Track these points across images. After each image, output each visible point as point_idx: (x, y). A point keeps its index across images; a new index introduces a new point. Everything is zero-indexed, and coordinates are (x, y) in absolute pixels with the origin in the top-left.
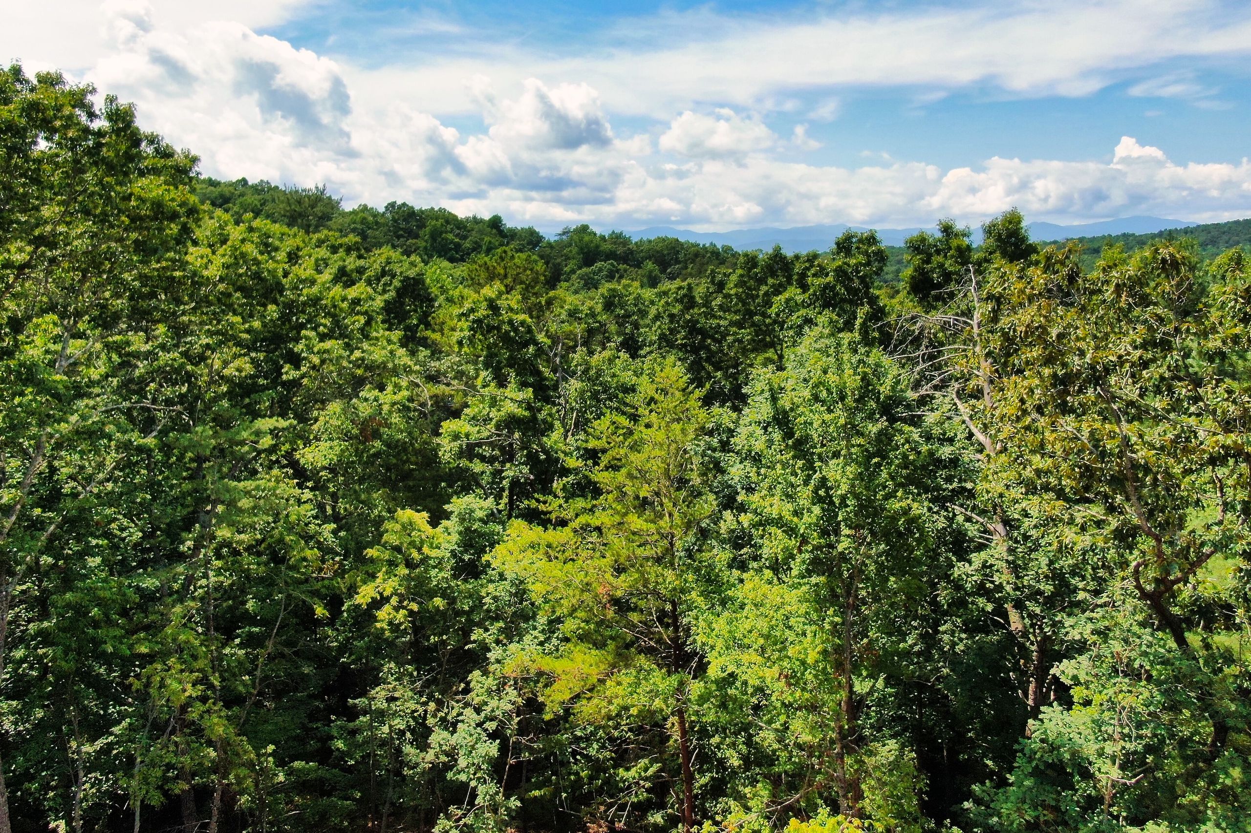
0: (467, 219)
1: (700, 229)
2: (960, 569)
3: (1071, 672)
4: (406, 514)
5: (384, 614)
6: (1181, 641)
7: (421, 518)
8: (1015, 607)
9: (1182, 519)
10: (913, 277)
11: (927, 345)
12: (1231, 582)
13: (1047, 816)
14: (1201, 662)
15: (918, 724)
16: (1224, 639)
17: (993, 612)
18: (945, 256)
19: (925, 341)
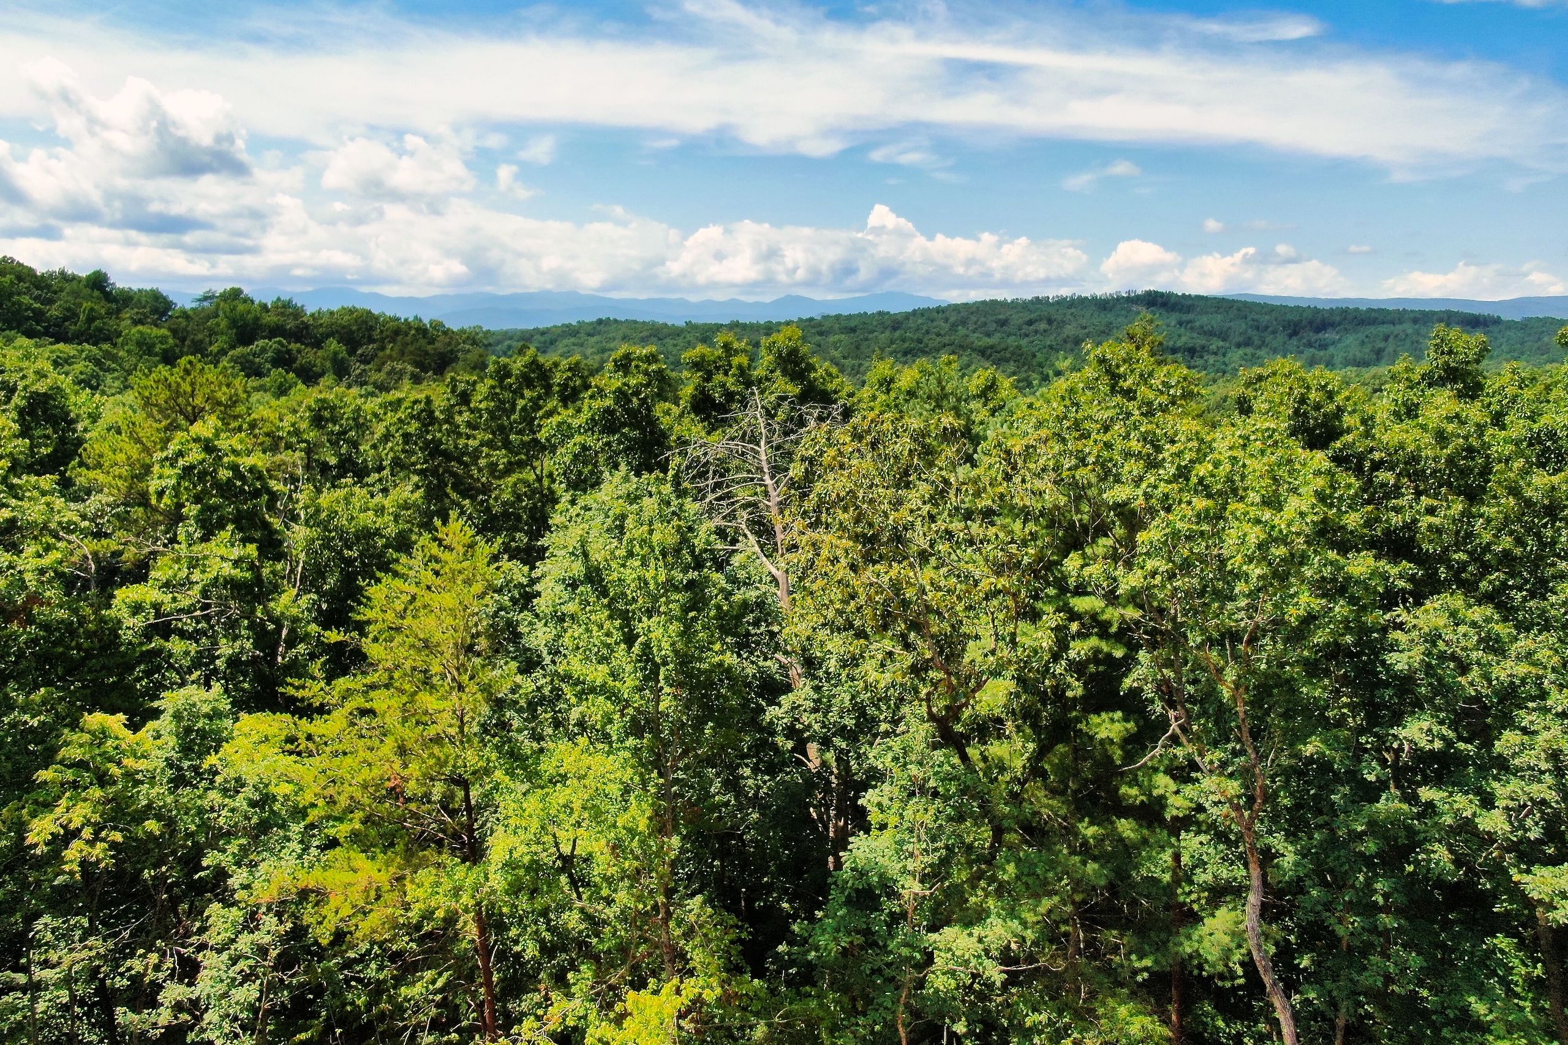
0: (51, 275)
1: (390, 291)
2: (772, 713)
3: (876, 799)
4: (95, 720)
5: (74, 852)
6: (964, 758)
7: (116, 722)
8: (821, 744)
9: (964, 650)
10: (693, 396)
11: (715, 472)
12: (1002, 700)
13: (859, 940)
14: (981, 774)
15: (720, 877)
16: (996, 749)
17: (794, 750)
18: (726, 374)
19: (712, 468)
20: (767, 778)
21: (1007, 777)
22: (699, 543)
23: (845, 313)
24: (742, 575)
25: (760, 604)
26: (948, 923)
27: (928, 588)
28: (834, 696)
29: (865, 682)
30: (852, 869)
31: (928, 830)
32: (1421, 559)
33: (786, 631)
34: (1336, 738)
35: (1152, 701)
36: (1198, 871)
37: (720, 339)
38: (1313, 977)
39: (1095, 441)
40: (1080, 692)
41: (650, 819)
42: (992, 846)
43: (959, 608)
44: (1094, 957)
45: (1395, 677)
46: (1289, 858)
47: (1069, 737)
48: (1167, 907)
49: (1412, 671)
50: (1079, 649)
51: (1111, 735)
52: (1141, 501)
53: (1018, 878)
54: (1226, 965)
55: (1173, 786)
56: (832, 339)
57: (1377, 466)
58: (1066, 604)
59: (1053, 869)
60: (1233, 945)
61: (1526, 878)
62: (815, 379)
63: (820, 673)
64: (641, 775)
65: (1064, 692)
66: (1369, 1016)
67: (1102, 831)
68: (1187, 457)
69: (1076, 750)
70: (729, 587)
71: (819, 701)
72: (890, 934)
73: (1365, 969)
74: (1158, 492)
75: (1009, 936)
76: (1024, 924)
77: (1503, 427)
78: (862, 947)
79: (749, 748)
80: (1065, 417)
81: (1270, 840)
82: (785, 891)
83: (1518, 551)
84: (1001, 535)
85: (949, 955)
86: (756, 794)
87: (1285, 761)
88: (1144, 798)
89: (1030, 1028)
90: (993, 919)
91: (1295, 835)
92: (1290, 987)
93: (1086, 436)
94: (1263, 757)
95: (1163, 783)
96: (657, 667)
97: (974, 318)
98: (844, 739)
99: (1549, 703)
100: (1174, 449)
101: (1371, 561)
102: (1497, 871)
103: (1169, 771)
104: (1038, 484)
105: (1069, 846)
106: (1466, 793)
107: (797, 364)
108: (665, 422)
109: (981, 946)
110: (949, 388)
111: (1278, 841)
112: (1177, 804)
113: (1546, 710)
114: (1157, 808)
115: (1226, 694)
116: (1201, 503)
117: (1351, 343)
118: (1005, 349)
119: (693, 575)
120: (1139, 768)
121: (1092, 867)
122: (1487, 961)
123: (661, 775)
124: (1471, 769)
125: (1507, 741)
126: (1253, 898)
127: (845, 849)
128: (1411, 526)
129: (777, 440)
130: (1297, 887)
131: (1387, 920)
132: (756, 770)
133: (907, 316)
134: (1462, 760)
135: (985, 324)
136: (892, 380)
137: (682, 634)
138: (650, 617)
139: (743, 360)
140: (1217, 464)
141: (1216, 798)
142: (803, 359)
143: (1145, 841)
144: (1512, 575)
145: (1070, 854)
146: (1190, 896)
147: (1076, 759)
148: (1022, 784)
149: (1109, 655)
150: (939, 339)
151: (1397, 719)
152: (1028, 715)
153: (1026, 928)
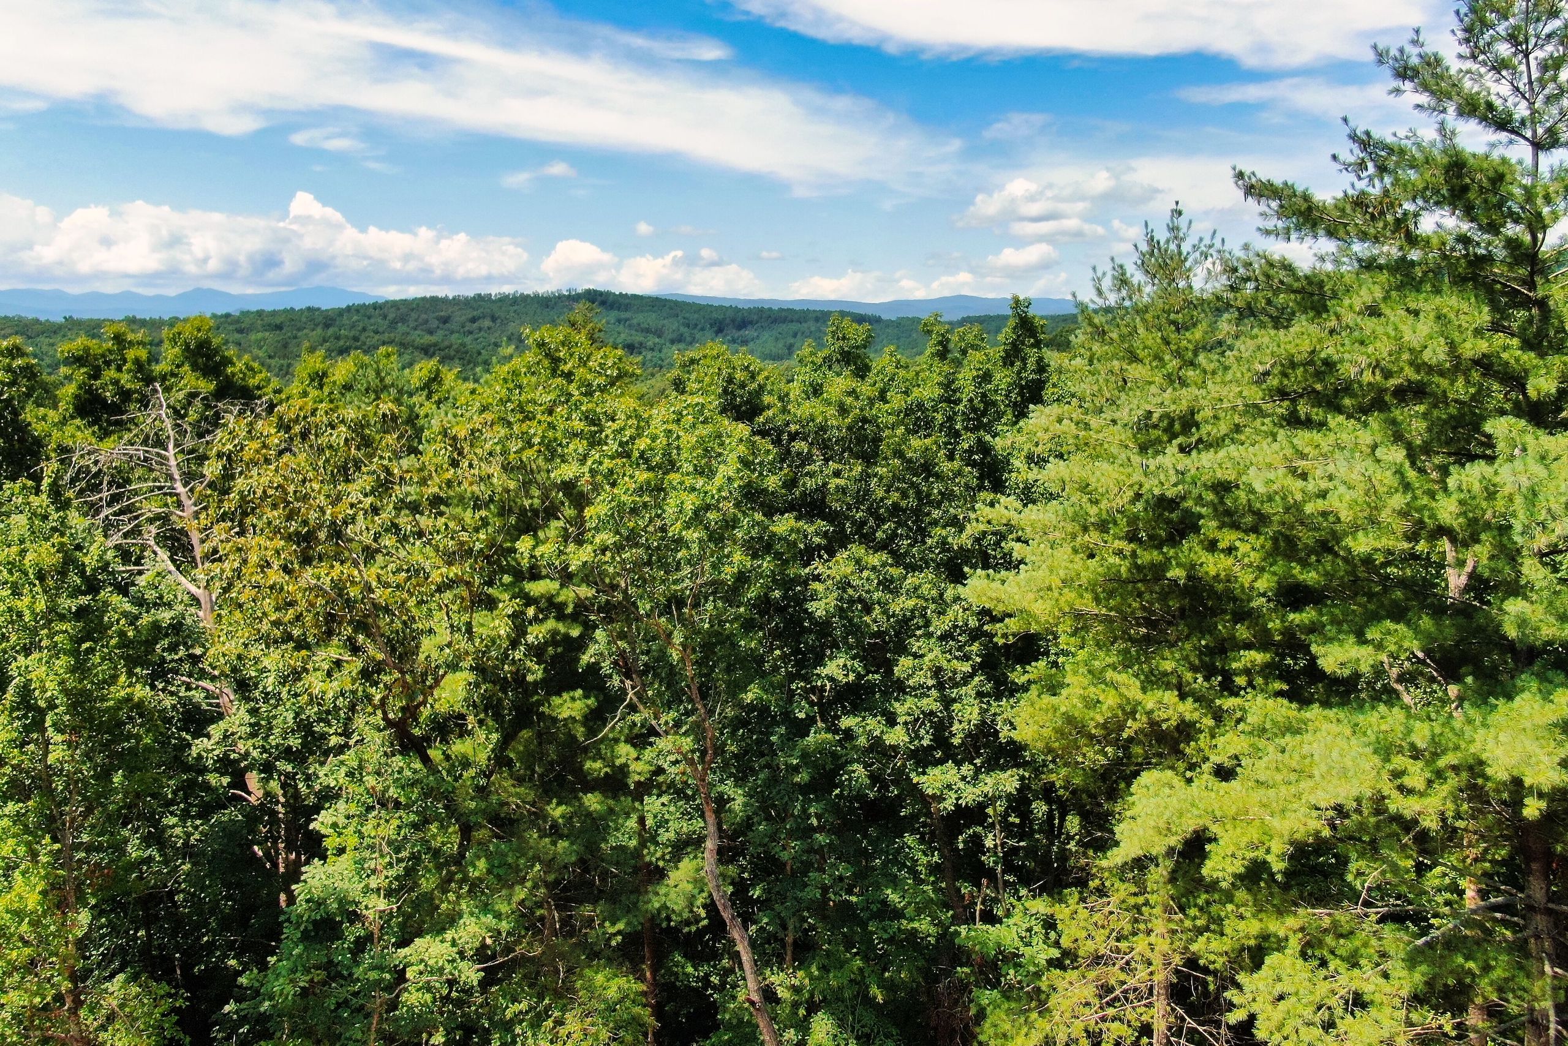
2: (199, 746)
3: (330, 820)
6: (426, 760)
8: (261, 772)
9: (418, 647)
10: (77, 397)
11: (109, 483)
12: (462, 694)
13: (319, 975)
14: (444, 773)
15: (146, 948)
16: (460, 747)
17: (231, 785)
18: (119, 369)
19: (106, 479)
20: (198, 822)
21: (472, 772)
22: (90, 560)
23: (269, 308)
24: (151, 595)
25: (177, 627)
26: (420, 934)
27: (374, 584)
28: (275, 717)
29: (310, 695)
30: (308, 901)
31: (390, 843)
32: (832, 517)
33: (212, 651)
34: (772, 684)
35: (610, 676)
36: (661, 831)
37: (108, 331)
38: (764, 904)
39: (539, 422)
40: (540, 675)
41: (44, 893)
42: (461, 845)
43: (411, 602)
44: (571, 934)
45: (817, 624)
46: (738, 800)
47: (532, 722)
48: (636, 870)
49: (829, 616)
50: (536, 634)
51: (573, 714)
52: (587, 477)
53: (489, 872)
54: (691, 911)
55: (634, 753)
56: (253, 337)
57: (793, 437)
58: (522, 590)
59: (523, 855)
60: (696, 891)
61: (923, 779)
62: (233, 374)
63: (257, 693)
64: (29, 844)
65: (524, 676)
66: (812, 928)
67: (570, 809)
68: (628, 433)
69: (539, 735)
70: (135, 610)
71: (257, 724)
72: (355, 961)
73: (806, 885)
74: (604, 468)
75: (483, 932)
76: (498, 916)
77: (887, 402)
78: (324, 983)
79: (174, 793)
80: (509, 400)
81: (721, 788)
82: (231, 946)
83: (903, 504)
84: (451, 525)
85: (422, 967)
86: (186, 844)
87: (730, 712)
88: (608, 770)
89: (511, 1019)
90: (466, 919)
91: (742, 779)
92: (747, 919)
93: (529, 417)
94: (711, 712)
95: (625, 752)
96: (42, 713)
97: (414, 315)
98: (290, 761)
99: (931, 629)
100: (615, 426)
101: (792, 522)
102: (901, 777)
103: (630, 740)
104: (486, 469)
105: (539, 830)
106: (875, 716)
107: (209, 357)
108: (38, 429)
109: (455, 949)
110: (388, 380)
111: (728, 788)
112: (639, 770)
113: (930, 635)
114: (620, 776)
115: (675, 655)
116: (643, 476)
117: (768, 339)
118: (450, 347)
119: (84, 600)
120: (602, 740)
121: (562, 844)
122: (898, 858)
123: (55, 840)
124: (877, 696)
125: (903, 666)
126: (710, 844)
127: (297, 881)
128: (823, 489)
129: (189, 443)
130: (747, 825)
131: (821, 838)
132: (185, 816)
133: (341, 312)
134: (871, 688)
135: (426, 322)
136: (325, 374)
137: (72, 670)
138: (26, 656)
139: (143, 354)
140: (654, 439)
141: (672, 758)
142: (216, 351)
143: (611, 811)
144: (899, 524)
145: (540, 837)
146: (654, 855)
147: (540, 744)
148: (488, 777)
149: (567, 636)
150: (377, 337)
151: (820, 661)
152: (490, 707)
153: (500, 920)
